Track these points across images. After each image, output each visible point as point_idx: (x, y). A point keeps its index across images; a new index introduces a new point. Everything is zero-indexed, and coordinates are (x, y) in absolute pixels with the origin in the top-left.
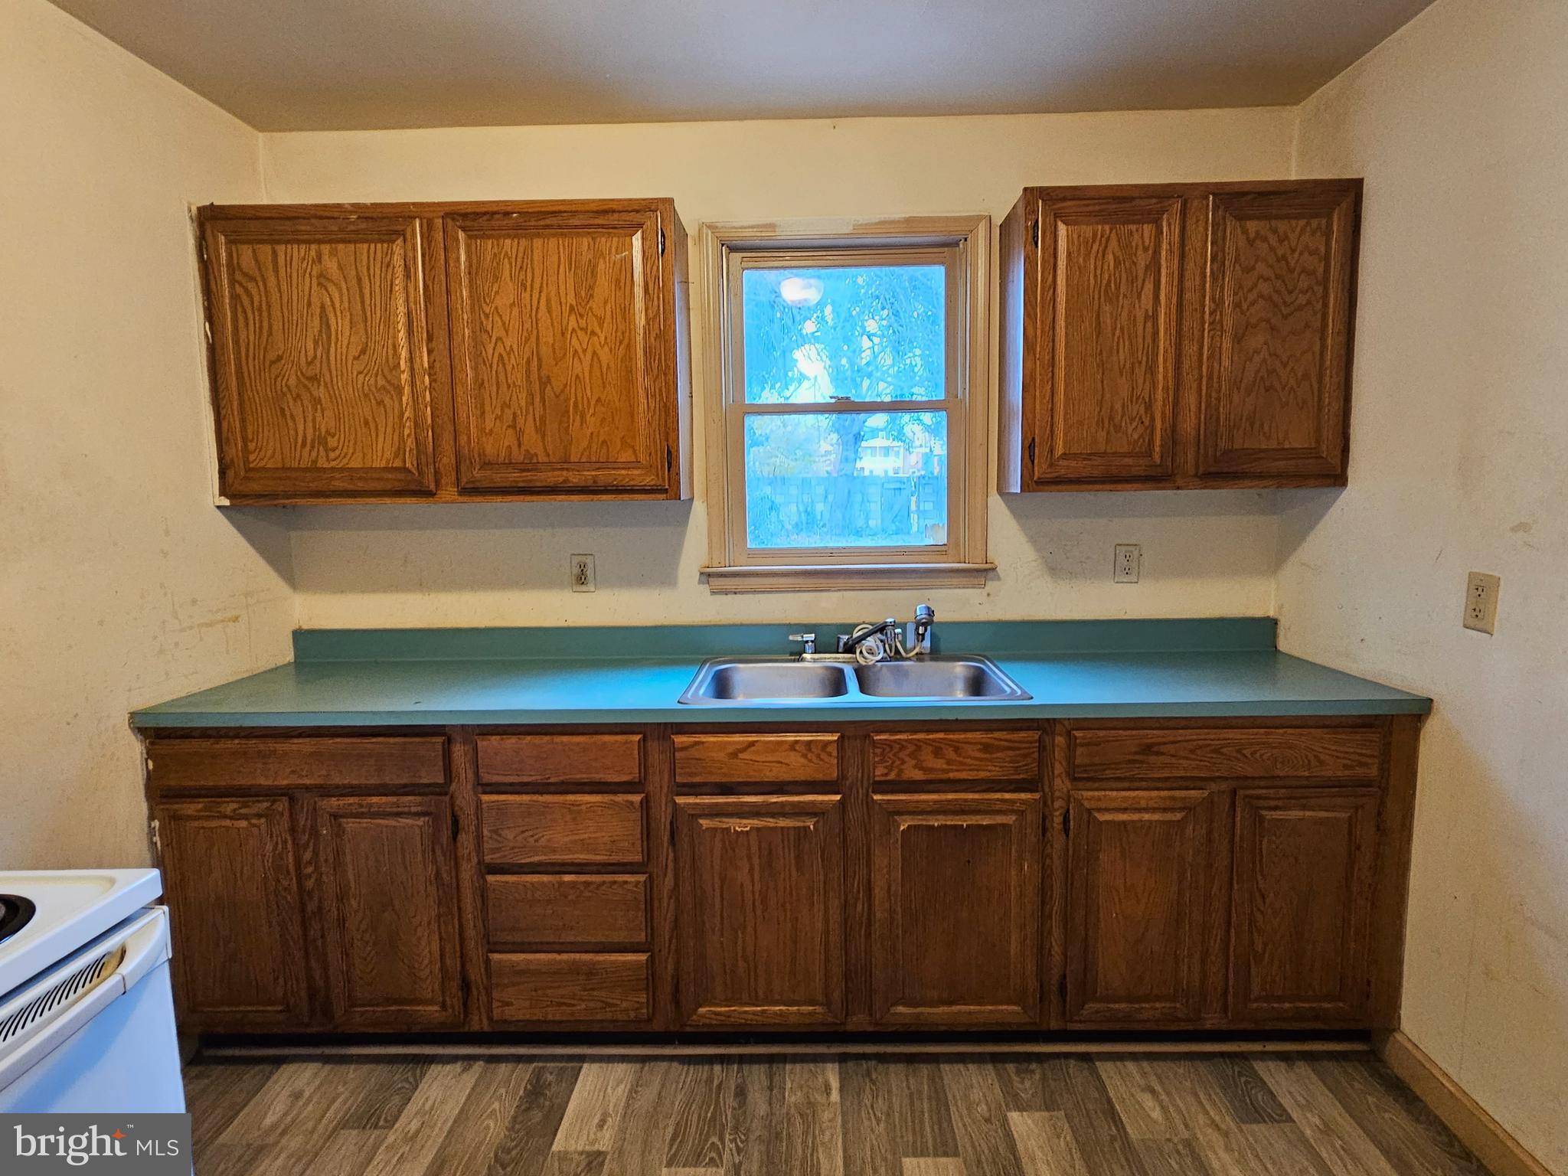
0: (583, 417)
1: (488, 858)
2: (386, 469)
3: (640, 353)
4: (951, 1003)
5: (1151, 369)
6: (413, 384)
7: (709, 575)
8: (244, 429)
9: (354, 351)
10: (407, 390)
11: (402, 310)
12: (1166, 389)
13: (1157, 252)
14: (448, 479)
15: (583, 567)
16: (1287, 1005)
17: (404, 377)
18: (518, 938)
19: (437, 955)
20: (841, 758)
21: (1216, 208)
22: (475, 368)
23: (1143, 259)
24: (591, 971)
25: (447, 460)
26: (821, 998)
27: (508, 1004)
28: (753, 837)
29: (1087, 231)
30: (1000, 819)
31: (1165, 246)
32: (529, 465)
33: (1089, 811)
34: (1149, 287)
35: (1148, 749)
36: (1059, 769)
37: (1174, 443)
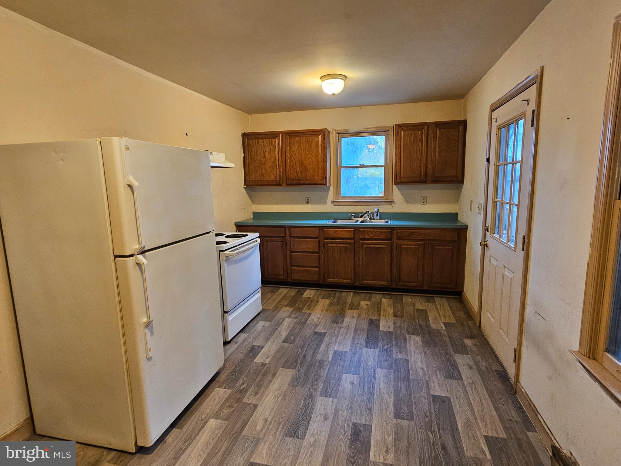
0: (309, 170)
1: (292, 250)
2: (274, 180)
3: (320, 158)
4: (374, 281)
5: (421, 160)
6: (279, 165)
7: (333, 202)
8: (249, 173)
9: (269, 159)
10: (278, 166)
11: (277, 151)
12: (424, 164)
13: (422, 136)
14: (284, 182)
15: (308, 200)
16: (440, 285)
17: (277, 163)
18: (296, 264)
19: (283, 267)
20: (354, 234)
21: (434, 127)
22: (290, 162)
23: (419, 138)
24: (309, 271)
25: (284, 179)
26: (350, 278)
27: (295, 276)
28: (338, 248)
29: (407, 132)
30: (383, 246)
31: (424, 135)
32: (299, 179)
33: (400, 245)
34: (420, 143)
35: (412, 233)
36: (395, 237)
37: (426, 175)
